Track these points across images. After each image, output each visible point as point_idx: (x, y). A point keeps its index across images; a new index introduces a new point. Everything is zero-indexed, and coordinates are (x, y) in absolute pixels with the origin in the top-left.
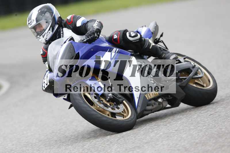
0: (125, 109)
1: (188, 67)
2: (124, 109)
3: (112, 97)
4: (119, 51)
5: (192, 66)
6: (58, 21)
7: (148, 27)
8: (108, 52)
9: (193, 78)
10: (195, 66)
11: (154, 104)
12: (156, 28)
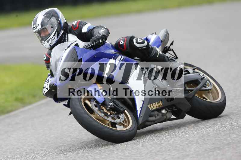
0: (126, 118)
1: (196, 79)
3: (113, 106)
4: (124, 59)
5: (200, 78)
6: (64, 26)
7: (158, 35)
8: (113, 59)
9: (201, 90)
10: (204, 77)
11: (158, 115)
12: (167, 36)
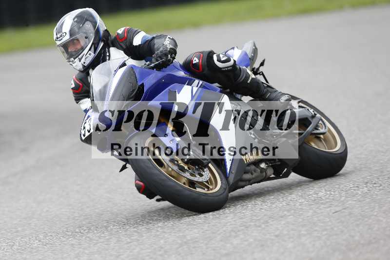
0: (212, 178)
1: (305, 117)
2: (210, 178)
4: (203, 84)
5: (310, 115)
6: (104, 36)
7: (243, 48)
8: (187, 85)
9: (311, 134)
10: (315, 114)
11: (255, 171)
12: (255, 51)
